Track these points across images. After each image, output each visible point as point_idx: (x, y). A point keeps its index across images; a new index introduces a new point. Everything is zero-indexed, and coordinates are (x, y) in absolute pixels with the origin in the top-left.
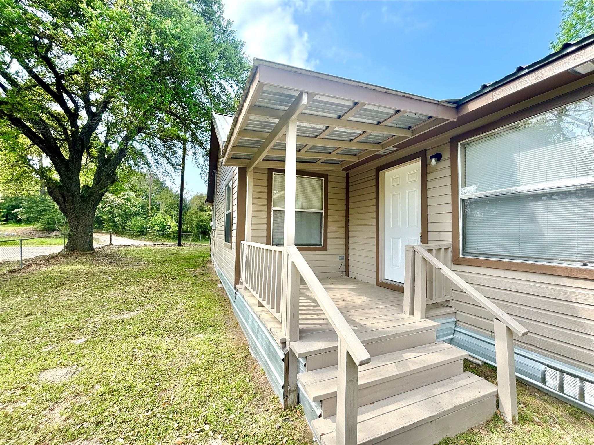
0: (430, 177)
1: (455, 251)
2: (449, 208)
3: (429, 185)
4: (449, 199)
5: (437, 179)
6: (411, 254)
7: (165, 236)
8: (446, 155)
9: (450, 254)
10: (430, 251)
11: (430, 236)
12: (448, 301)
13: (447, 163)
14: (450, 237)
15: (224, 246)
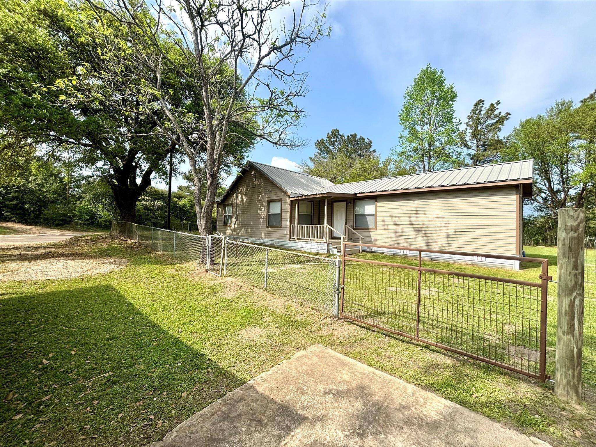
0: (348, 207)
1: (353, 226)
2: (352, 216)
3: (348, 209)
4: (352, 214)
5: (350, 208)
6: (344, 226)
8: (352, 202)
10: (349, 226)
11: (348, 222)
13: (352, 205)
14: (352, 223)
15: (267, 227)
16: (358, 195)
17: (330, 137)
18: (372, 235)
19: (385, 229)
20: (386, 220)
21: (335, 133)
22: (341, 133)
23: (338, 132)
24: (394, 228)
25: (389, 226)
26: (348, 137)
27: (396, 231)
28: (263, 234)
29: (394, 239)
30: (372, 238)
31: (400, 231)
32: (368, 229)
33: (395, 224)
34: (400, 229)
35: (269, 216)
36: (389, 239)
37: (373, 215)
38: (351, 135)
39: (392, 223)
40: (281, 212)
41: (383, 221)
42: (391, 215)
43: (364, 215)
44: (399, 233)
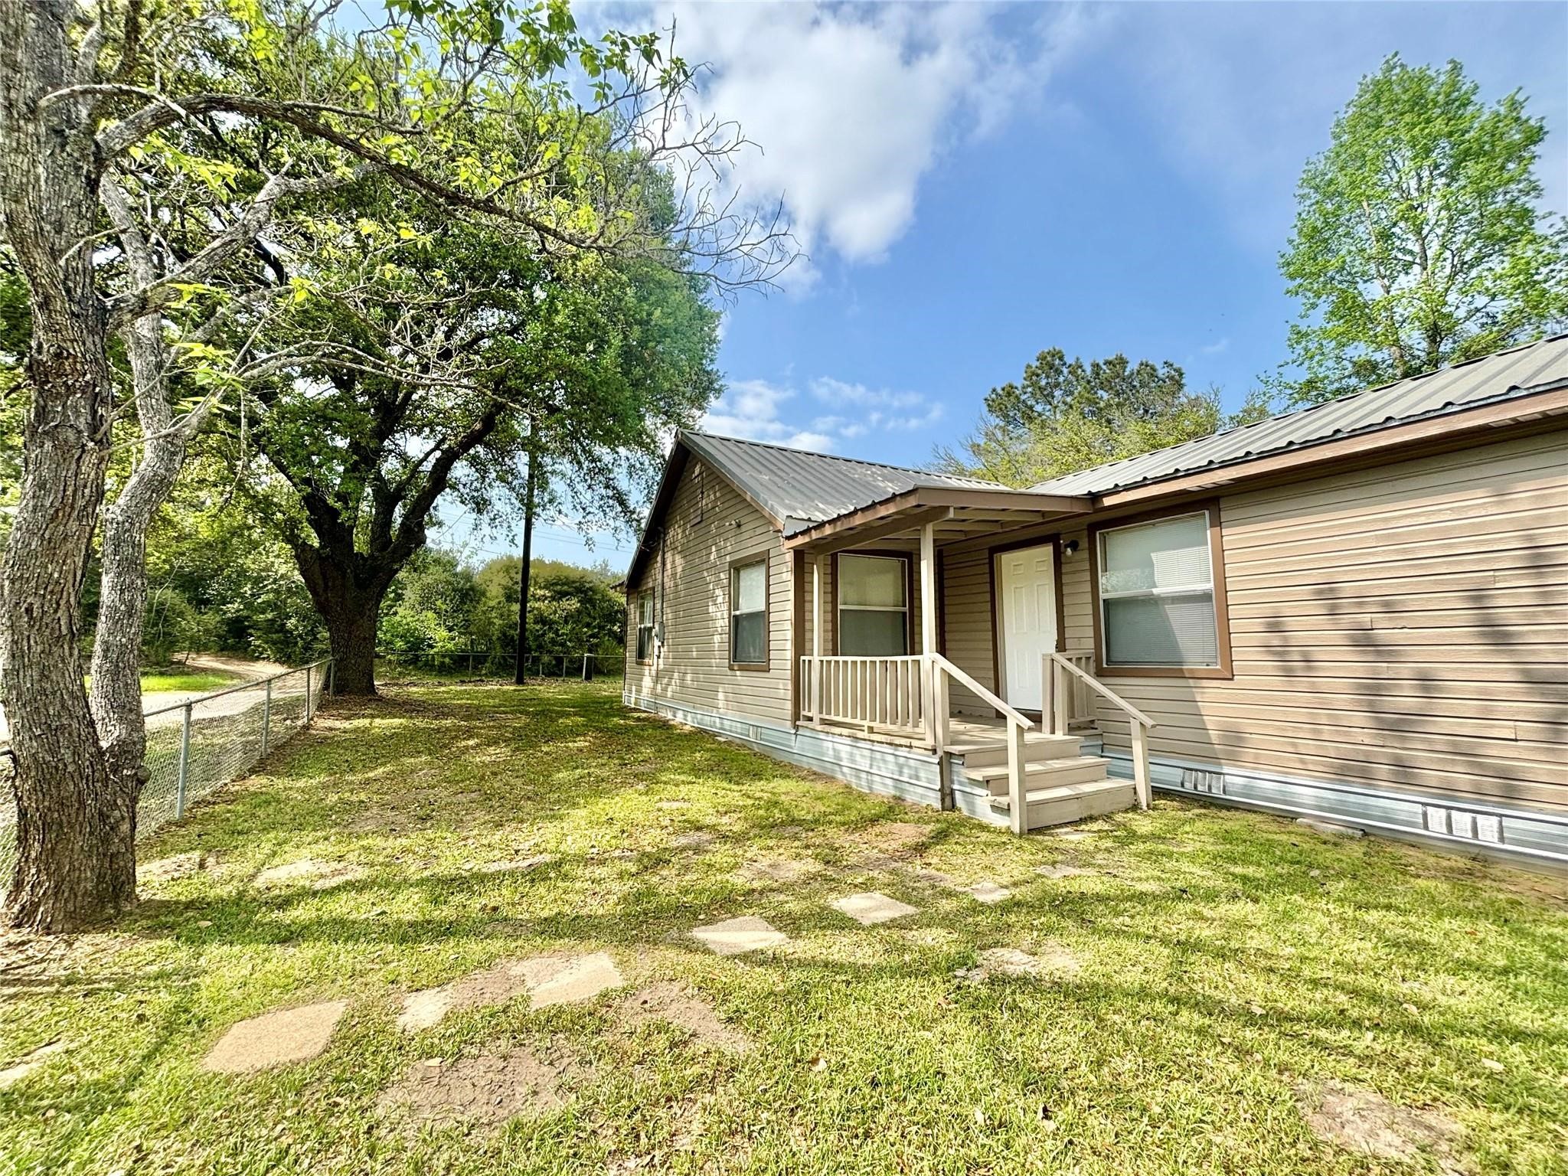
0: (1065, 569)
1: (1098, 661)
2: (1089, 609)
3: (1065, 579)
4: (1088, 598)
5: (1074, 572)
6: (1049, 663)
7: (420, 664)
8: (1084, 543)
9: (1092, 664)
10: (1070, 660)
11: (1069, 644)
12: (1092, 722)
13: (1085, 555)
14: (1090, 644)
15: (731, 668)
16: (1108, 501)
17: (1034, 374)
18: (1205, 708)
19: (1289, 674)
20: (1291, 623)
21: (1051, 362)
22: (1070, 360)
23: (1061, 358)
24: (1357, 666)
25: (1318, 654)
26: (1096, 366)
27: (1372, 690)
28: (721, 696)
29: (1365, 737)
30: (1210, 723)
31: (1408, 687)
32: (1180, 675)
33: (1365, 641)
34: (1405, 670)
35: (737, 622)
36: (1327, 733)
37: (1205, 597)
38: (1108, 363)
39: (1336, 637)
40: (768, 604)
41: (1275, 626)
42: (1328, 594)
43: (1150, 602)
44: (1406, 700)
